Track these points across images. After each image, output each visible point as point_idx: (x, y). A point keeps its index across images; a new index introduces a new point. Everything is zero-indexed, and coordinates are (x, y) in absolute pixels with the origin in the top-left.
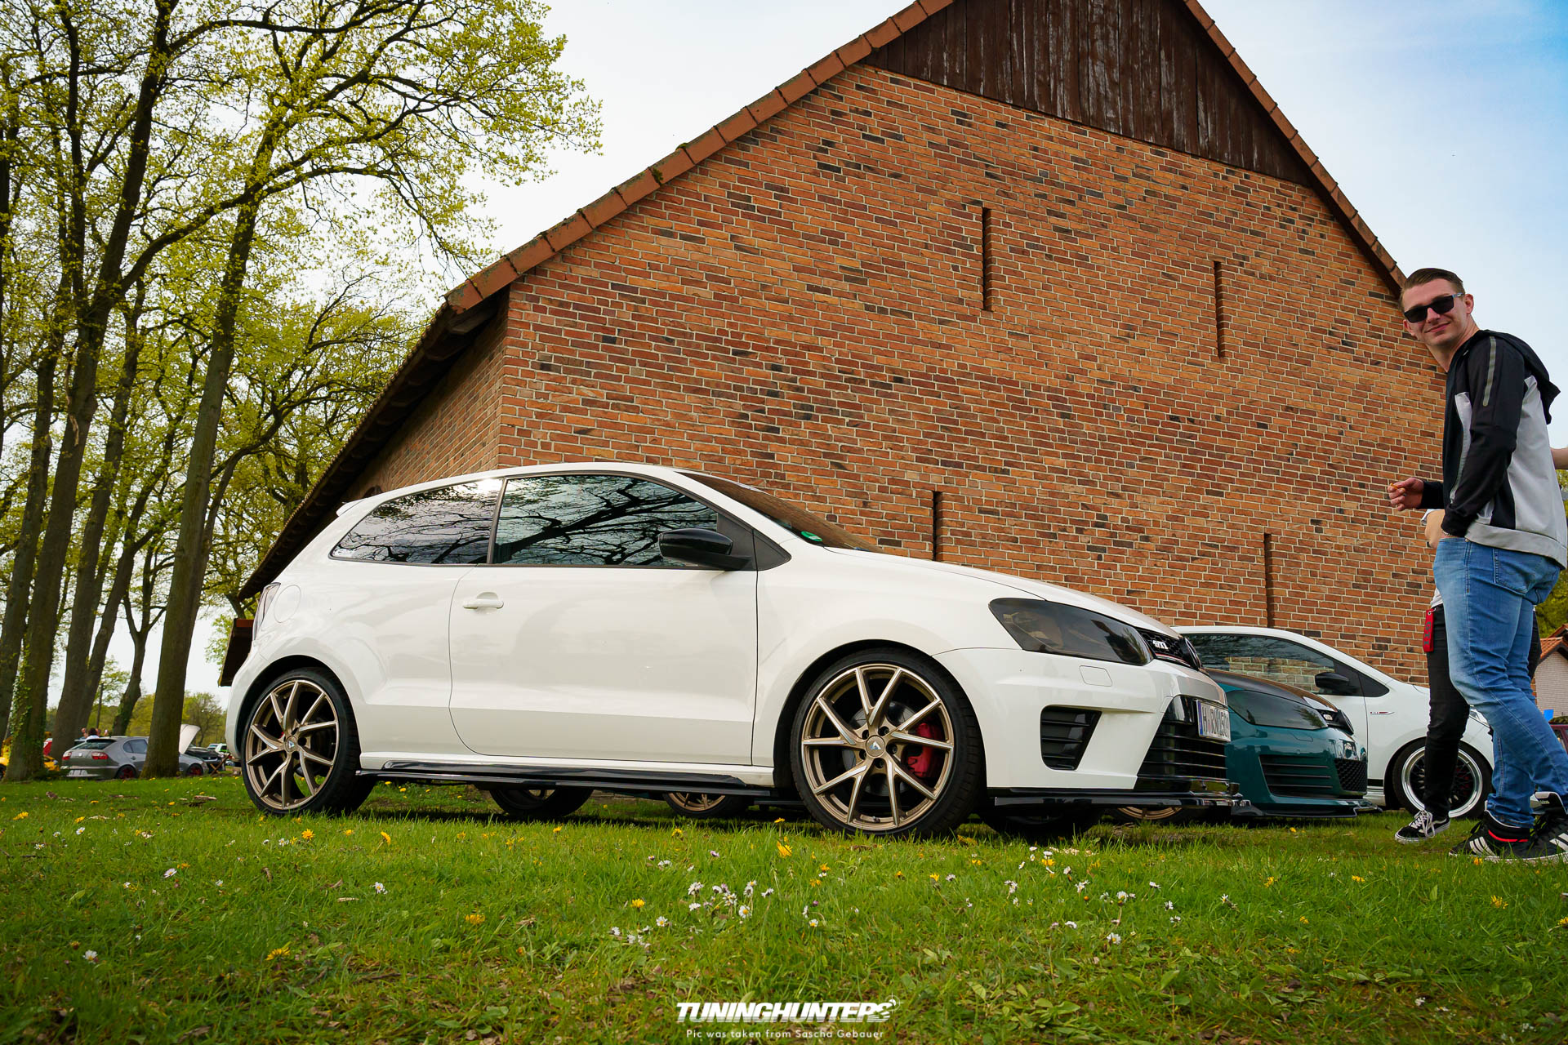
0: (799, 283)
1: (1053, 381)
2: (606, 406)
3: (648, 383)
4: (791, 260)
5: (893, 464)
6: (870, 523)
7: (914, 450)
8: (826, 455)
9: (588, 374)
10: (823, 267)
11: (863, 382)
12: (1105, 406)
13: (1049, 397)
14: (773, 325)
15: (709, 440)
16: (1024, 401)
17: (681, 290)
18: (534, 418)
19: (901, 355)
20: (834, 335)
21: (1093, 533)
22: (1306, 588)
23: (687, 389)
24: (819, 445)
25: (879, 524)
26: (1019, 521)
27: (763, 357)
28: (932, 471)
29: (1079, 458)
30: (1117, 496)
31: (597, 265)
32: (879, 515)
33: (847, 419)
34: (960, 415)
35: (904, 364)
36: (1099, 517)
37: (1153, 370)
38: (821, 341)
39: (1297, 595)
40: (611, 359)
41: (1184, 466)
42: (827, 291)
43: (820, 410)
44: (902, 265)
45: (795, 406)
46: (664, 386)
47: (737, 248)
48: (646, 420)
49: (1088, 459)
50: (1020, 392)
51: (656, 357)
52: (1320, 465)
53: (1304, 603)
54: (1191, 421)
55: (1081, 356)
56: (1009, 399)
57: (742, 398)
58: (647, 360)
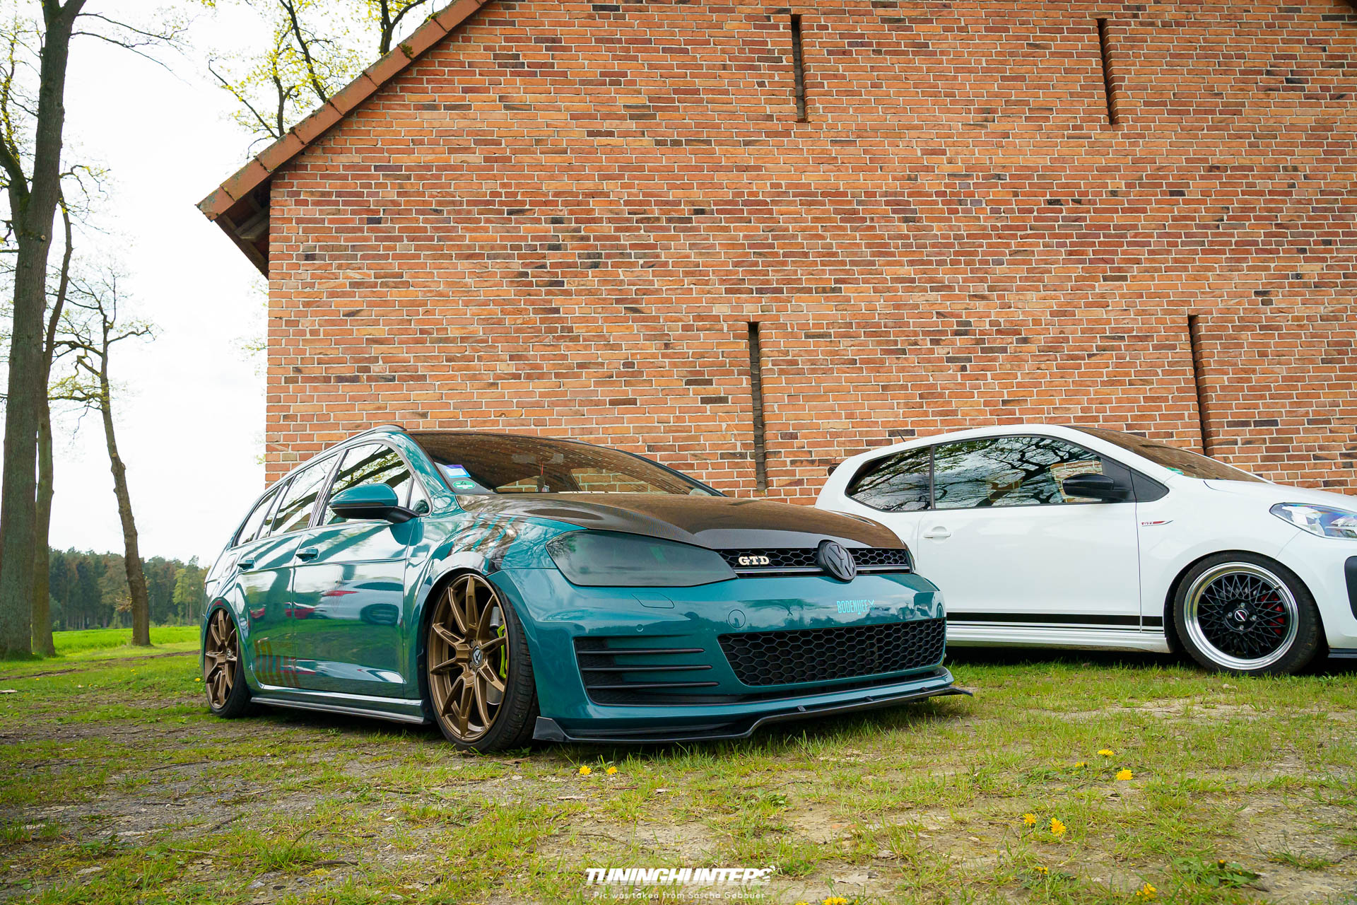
0: (578, 131)
1: (890, 184)
2: (375, 285)
3: (418, 257)
4: (567, 109)
5: (699, 300)
6: (674, 365)
7: (722, 282)
8: (618, 301)
9: (355, 257)
10: (604, 110)
11: (658, 219)
12: (960, 202)
13: (887, 203)
14: (552, 178)
15: (486, 303)
16: (855, 212)
17: (448, 160)
18: (301, 308)
19: (700, 186)
20: (621, 177)
21: (953, 343)
22: (1254, 371)
23: (459, 257)
24: (609, 292)
25: (684, 364)
26: (856, 341)
27: (543, 213)
28: (746, 301)
29: (930, 263)
30: (983, 298)
31: (358, 151)
32: (684, 355)
33: (641, 261)
34: (775, 237)
35: (705, 194)
36: (959, 324)
37: (1021, 152)
38: (606, 186)
39: (1240, 380)
40: (377, 239)
41: (1071, 253)
42: (611, 134)
43: (608, 256)
44: (697, 92)
45: (580, 256)
46: (434, 257)
47: (507, 107)
48: (417, 293)
49: (939, 263)
50: (850, 202)
51: (425, 230)
52: (1263, 227)
53: (1251, 389)
54: (1079, 202)
55: (925, 152)
56: (836, 212)
57: (520, 257)
58: (415, 234)
